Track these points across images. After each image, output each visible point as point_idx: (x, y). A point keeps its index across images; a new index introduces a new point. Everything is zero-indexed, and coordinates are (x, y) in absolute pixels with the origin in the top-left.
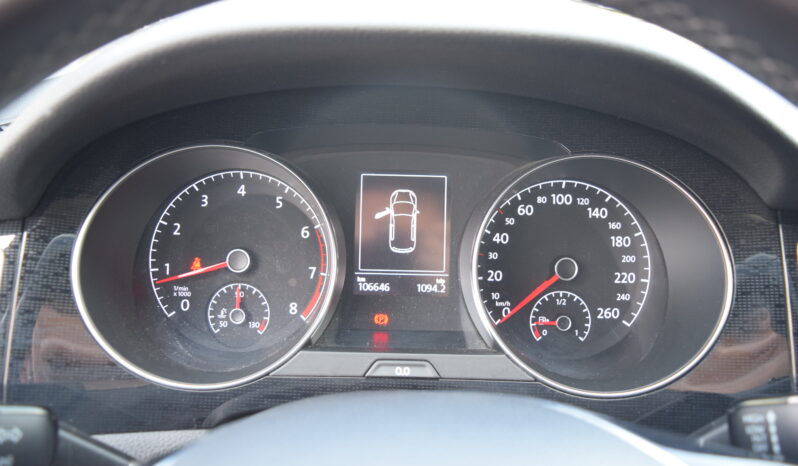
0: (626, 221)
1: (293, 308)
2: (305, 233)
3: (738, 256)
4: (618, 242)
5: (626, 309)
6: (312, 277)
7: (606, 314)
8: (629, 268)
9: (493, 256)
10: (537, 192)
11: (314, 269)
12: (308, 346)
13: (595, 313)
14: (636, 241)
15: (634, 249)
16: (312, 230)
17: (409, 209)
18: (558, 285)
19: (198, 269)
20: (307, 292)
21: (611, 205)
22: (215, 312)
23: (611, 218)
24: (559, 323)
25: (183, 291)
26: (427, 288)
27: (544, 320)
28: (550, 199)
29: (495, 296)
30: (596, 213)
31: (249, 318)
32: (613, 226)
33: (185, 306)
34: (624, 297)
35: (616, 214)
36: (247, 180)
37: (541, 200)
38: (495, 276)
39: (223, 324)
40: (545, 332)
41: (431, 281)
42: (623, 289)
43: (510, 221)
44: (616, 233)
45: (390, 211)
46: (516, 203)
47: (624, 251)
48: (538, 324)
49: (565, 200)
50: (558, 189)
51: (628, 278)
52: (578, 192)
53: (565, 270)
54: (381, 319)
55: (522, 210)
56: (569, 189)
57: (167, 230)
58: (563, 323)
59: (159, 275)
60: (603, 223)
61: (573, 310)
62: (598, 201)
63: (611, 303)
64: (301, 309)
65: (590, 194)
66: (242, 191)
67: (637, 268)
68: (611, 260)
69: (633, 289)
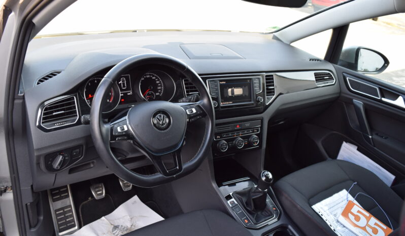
3: (175, 82)
4: (157, 82)
5: (160, 93)
7: (157, 94)
8: (159, 86)
11: (110, 93)
12: (119, 105)
15: (160, 83)
17: (124, 81)
19: (90, 97)
23: (156, 78)
26: (128, 94)
30: (154, 78)
32: (157, 80)
34: (160, 91)
37: (145, 77)
40: (148, 98)
41: (129, 93)
42: (159, 89)
45: (121, 82)
49: (148, 76)
50: (147, 75)
51: (160, 88)
52: (150, 75)
53: (151, 88)
55: (142, 79)
58: (151, 96)
60: (154, 79)
61: (152, 94)
62: (153, 76)
63: (158, 92)
64: (110, 100)
66: (96, 81)
67: (161, 86)
68: (157, 85)
69: (161, 89)
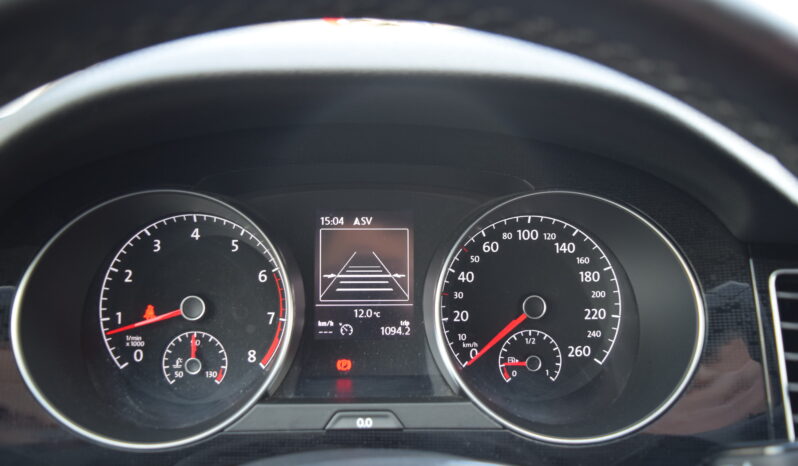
0: (595, 255)
1: (252, 356)
2: (262, 277)
4: (587, 277)
5: (598, 346)
6: (271, 322)
7: (578, 352)
8: (599, 303)
9: (459, 295)
10: (502, 228)
11: (273, 314)
12: (264, 399)
13: (565, 352)
14: (606, 276)
15: (604, 284)
16: (269, 273)
18: (526, 324)
19: (151, 317)
20: (265, 339)
21: (578, 239)
22: (171, 362)
23: (579, 253)
24: (529, 362)
25: (137, 341)
26: (391, 331)
27: (513, 361)
28: (516, 235)
29: (462, 337)
30: (564, 248)
31: (205, 368)
32: (581, 261)
33: (139, 357)
34: (595, 334)
35: (583, 249)
36: (201, 223)
37: (505, 236)
38: (462, 316)
39: (179, 375)
40: (514, 373)
41: (395, 323)
42: (595, 325)
43: (475, 259)
44: (585, 268)
46: (480, 240)
47: (594, 286)
48: (508, 366)
49: (532, 235)
50: (523, 225)
51: (600, 314)
52: (544, 227)
53: (533, 308)
54: (344, 365)
55: (486, 248)
56: (535, 224)
57: (118, 278)
58: (533, 363)
59: (110, 325)
60: (571, 257)
61: (543, 349)
62: (565, 236)
63: (582, 341)
64: (260, 356)
65: (557, 228)
66: (196, 234)
67: (607, 304)
68: (581, 296)
69: (604, 325)
